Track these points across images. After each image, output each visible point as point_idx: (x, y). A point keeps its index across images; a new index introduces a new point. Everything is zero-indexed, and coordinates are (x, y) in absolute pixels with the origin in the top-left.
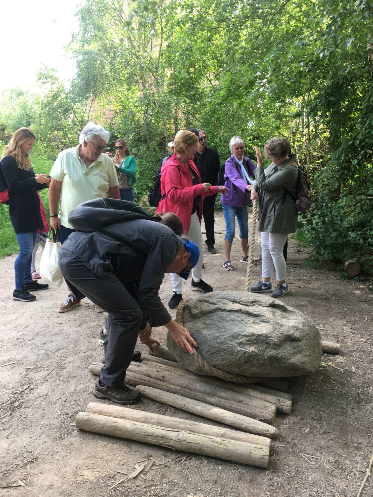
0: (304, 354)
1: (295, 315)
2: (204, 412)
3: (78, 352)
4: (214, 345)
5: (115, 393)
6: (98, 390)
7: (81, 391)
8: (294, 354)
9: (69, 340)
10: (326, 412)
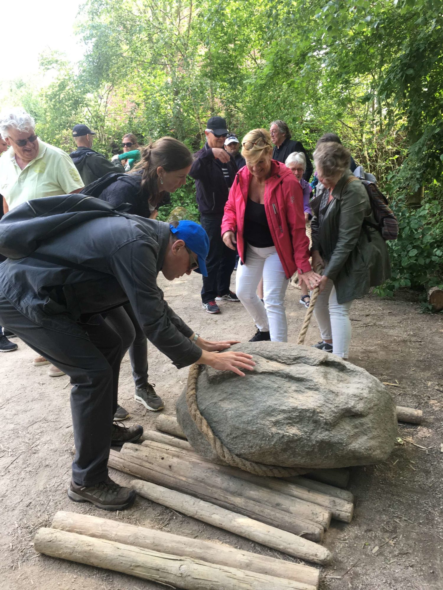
0: (370, 435)
1: (358, 377)
2: (224, 524)
3: (60, 426)
4: (237, 425)
5: (97, 494)
6: (74, 490)
7: (53, 489)
8: (356, 436)
9: (50, 408)
10: (404, 518)
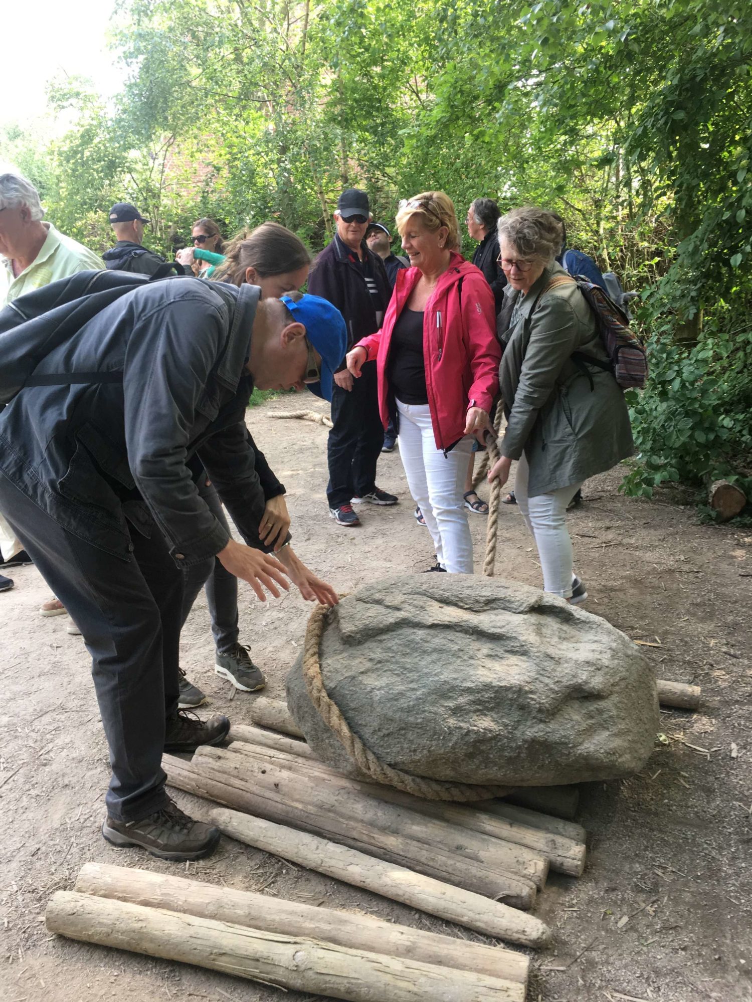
0: (615, 729)
1: (593, 631)
2: (368, 881)
3: (87, 719)
4: (390, 714)
5: (155, 833)
6: (113, 826)
7: (77, 825)
8: (590, 731)
9: (71, 688)
10: (671, 869)
